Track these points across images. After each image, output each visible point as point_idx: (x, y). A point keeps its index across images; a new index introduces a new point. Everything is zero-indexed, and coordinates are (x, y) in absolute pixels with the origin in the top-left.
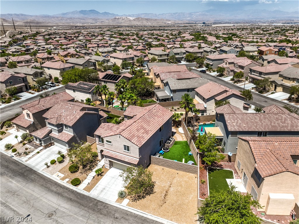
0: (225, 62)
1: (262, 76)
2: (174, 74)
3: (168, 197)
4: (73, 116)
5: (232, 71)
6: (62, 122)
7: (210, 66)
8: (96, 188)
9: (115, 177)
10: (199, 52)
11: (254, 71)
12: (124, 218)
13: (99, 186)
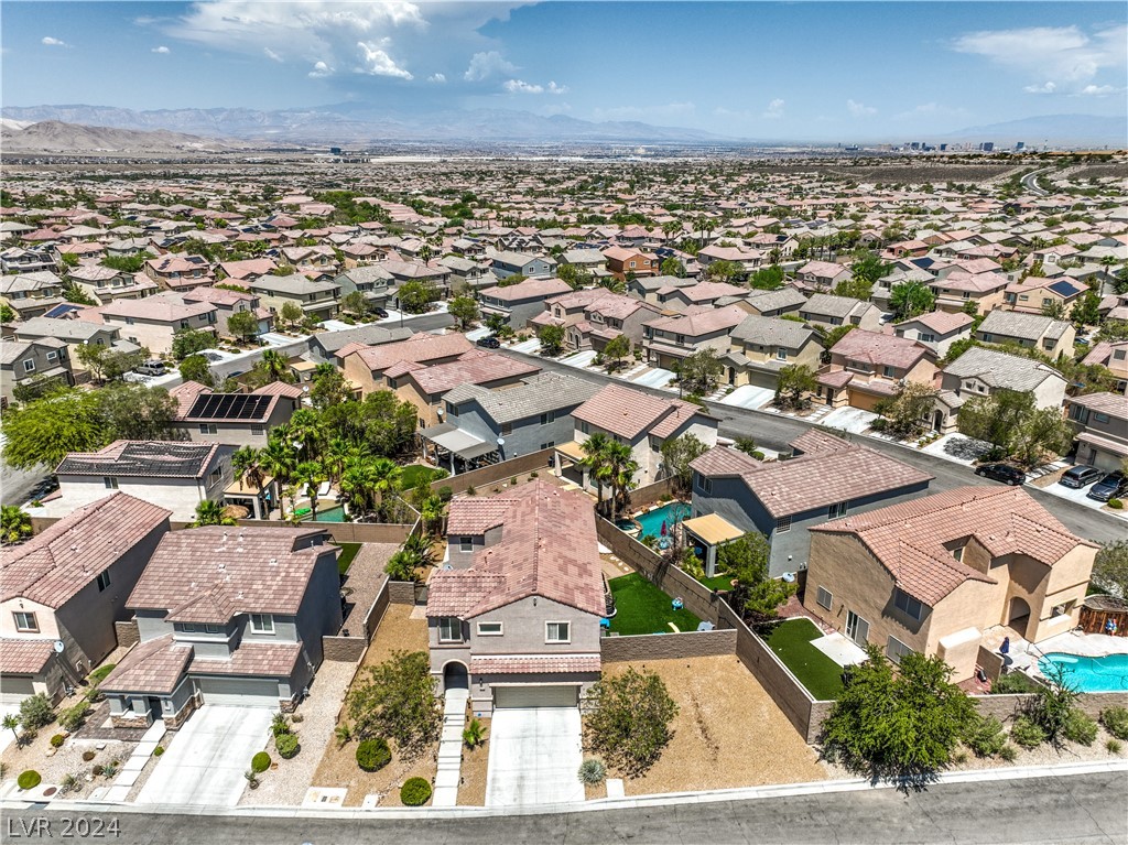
0: (553, 307)
1: (686, 345)
2: (459, 369)
3: (713, 731)
4: (278, 578)
5: (587, 334)
6: (244, 609)
7: (501, 322)
8: (497, 785)
9: (527, 734)
10: (438, 277)
11: (662, 333)
12: (650, 829)
13: (499, 775)
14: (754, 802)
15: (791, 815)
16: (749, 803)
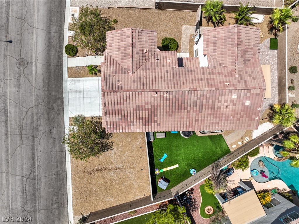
12: (54, 141)
13: (81, 83)
14: (65, 183)
15: (58, 196)
16: (65, 181)
